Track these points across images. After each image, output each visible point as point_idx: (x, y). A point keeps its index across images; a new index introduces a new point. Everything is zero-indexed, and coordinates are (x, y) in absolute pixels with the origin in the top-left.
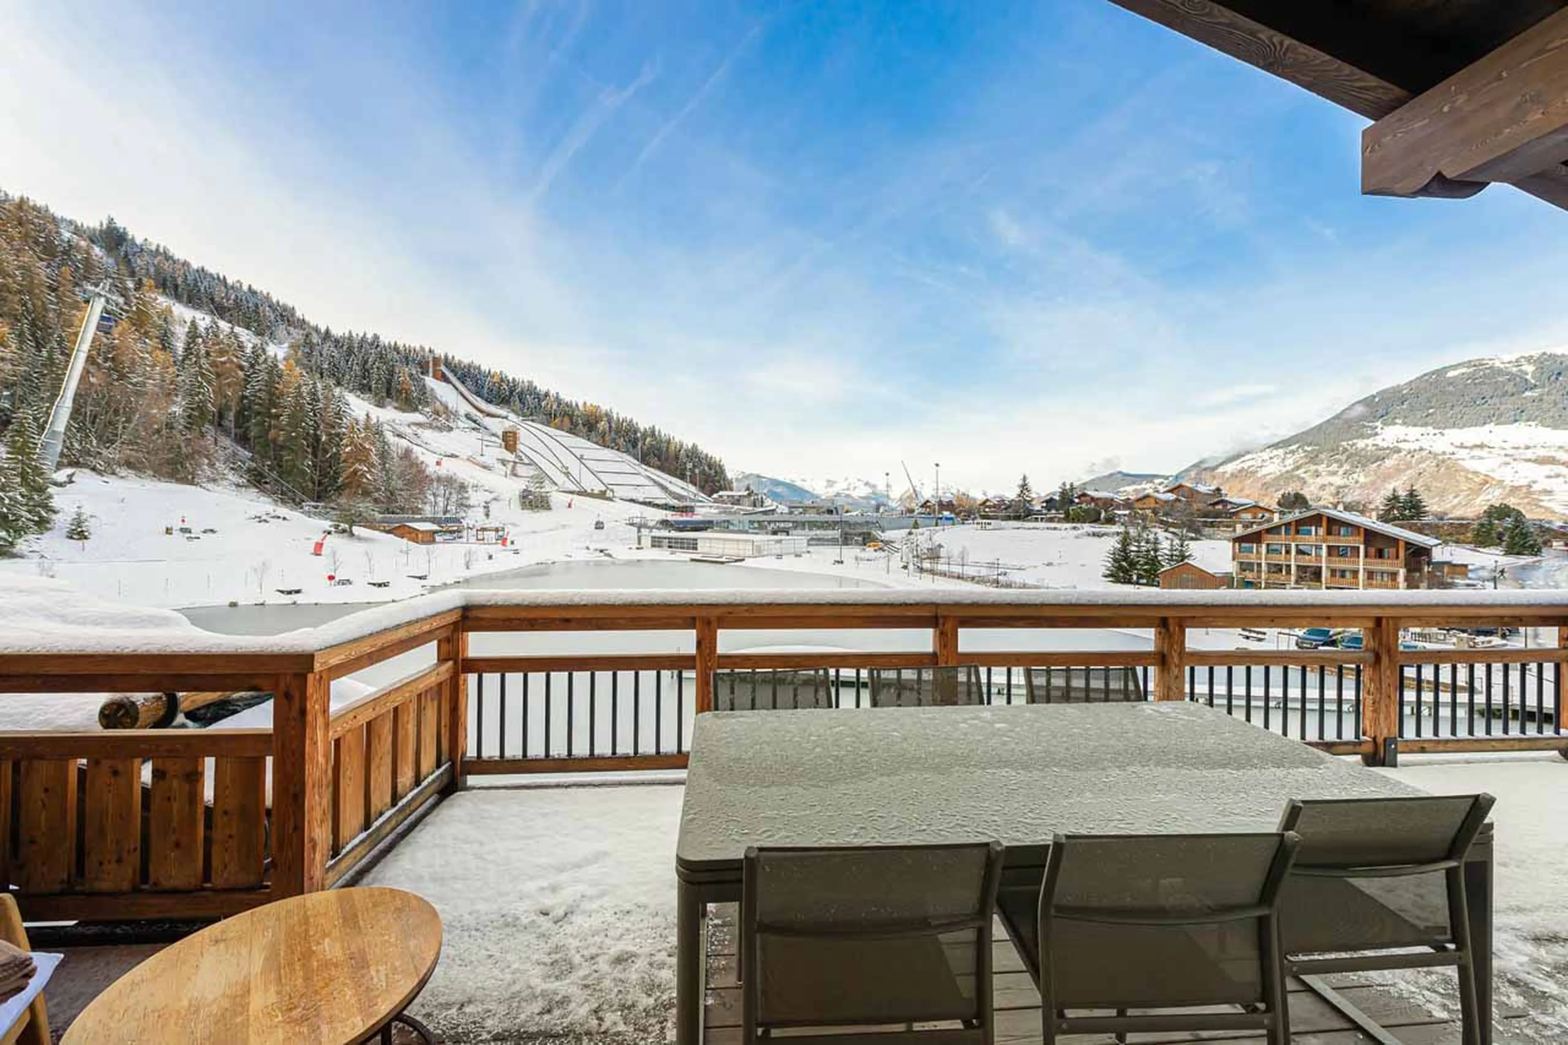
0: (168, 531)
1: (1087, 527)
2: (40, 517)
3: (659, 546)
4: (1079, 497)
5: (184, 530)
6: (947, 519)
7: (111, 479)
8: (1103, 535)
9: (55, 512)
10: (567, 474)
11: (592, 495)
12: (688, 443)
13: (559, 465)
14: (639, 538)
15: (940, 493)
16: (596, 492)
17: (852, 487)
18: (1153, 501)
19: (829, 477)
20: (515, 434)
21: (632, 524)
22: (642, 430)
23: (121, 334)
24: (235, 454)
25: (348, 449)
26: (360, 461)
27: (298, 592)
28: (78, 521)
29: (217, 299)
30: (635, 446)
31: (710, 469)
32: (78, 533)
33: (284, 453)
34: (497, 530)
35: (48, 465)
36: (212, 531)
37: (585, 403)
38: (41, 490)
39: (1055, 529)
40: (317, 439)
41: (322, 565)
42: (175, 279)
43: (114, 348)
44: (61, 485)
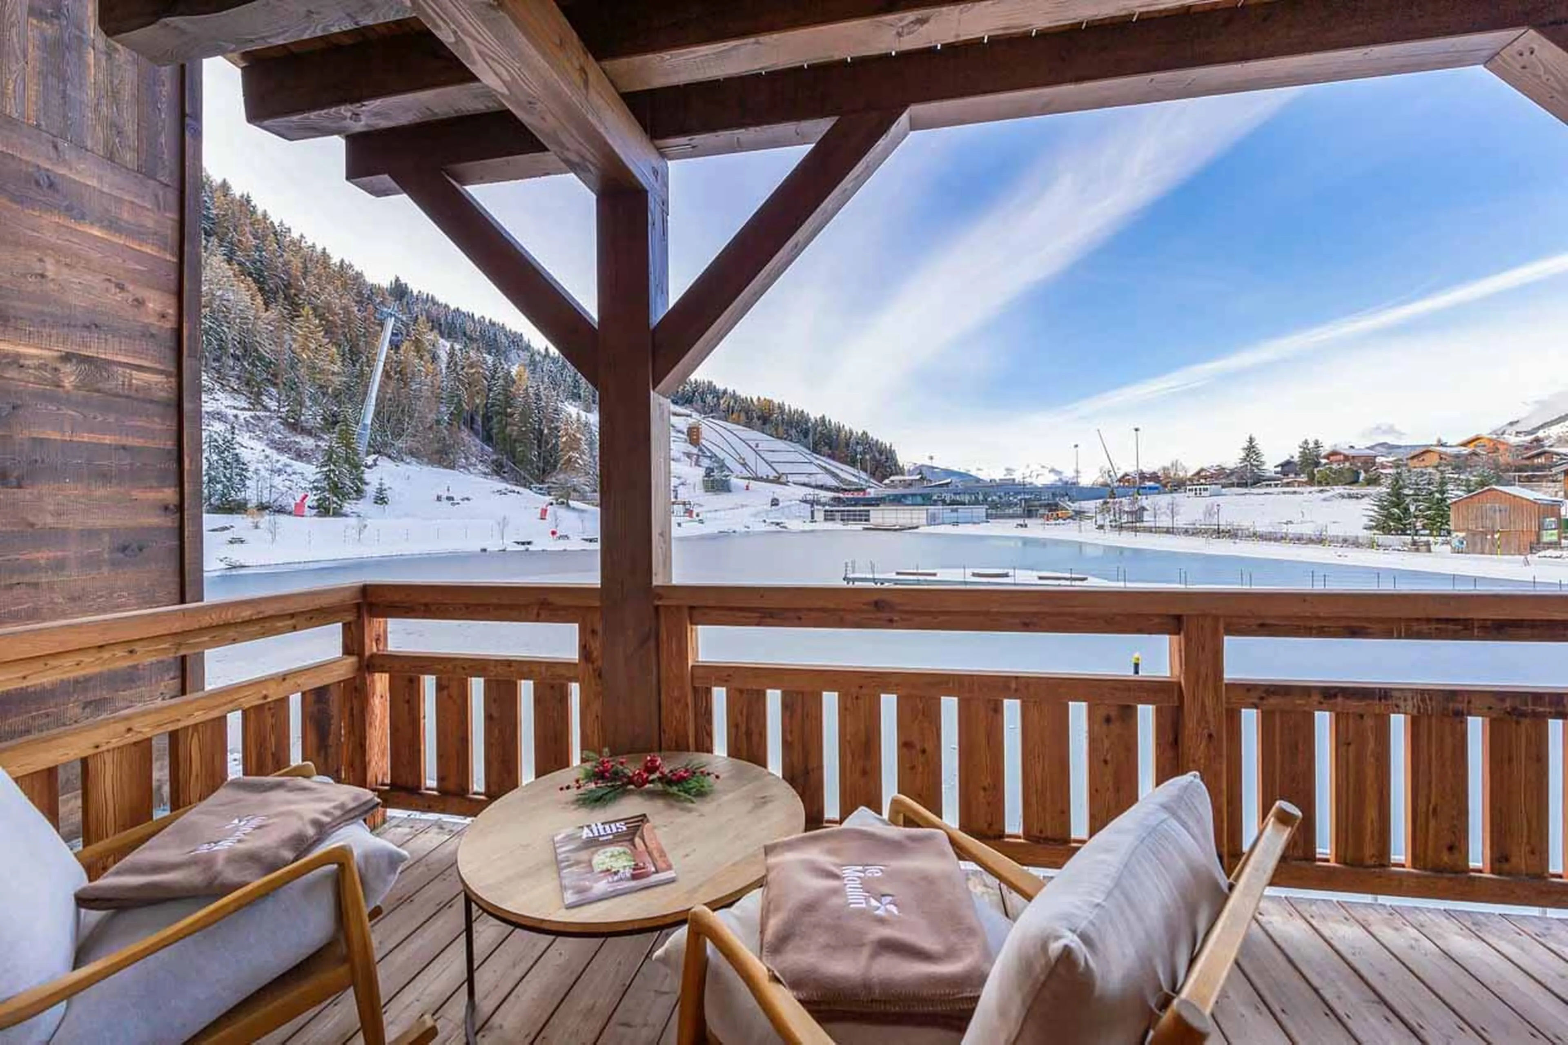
0: (439, 498)
1: (1339, 489)
2: (358, 487)
3: (833, 520)
4: (1327, 457)
5: (450, 498)
6: (1150, 488)
7: (401, 464)
8: (1363, 496)
9: (367, 484)
10: (744, 465)
11: (767, 480)
12: (858, 430)
13: (737, 457)
14: (812, 512)
15: (1140, 467)
16: (771, 478)
17: (1035, 474)
18: (1436, 457)
19: (1008, 466)
20: (698, 429)
21: (806, 501)
22: (813, 420)
23: (405, 352)
24: (482, 449)
25: (564, 439)
26: (573, 449)
27: (529, 543)
28: (381, 490)
29: (468, 332)
30: (806, 435)
31: (881, 454)
32: (381, 499)
33: (517, 445)
34: (684, 504)
35: (362, 448)
36: (468, 499)
37: (759, 398)
38: (357, 467)
39: (1295, 493)
40: (541, 432)
41: (547, 525)
42: (439, 319)
43: (400, 362)
44: (369, 467)
